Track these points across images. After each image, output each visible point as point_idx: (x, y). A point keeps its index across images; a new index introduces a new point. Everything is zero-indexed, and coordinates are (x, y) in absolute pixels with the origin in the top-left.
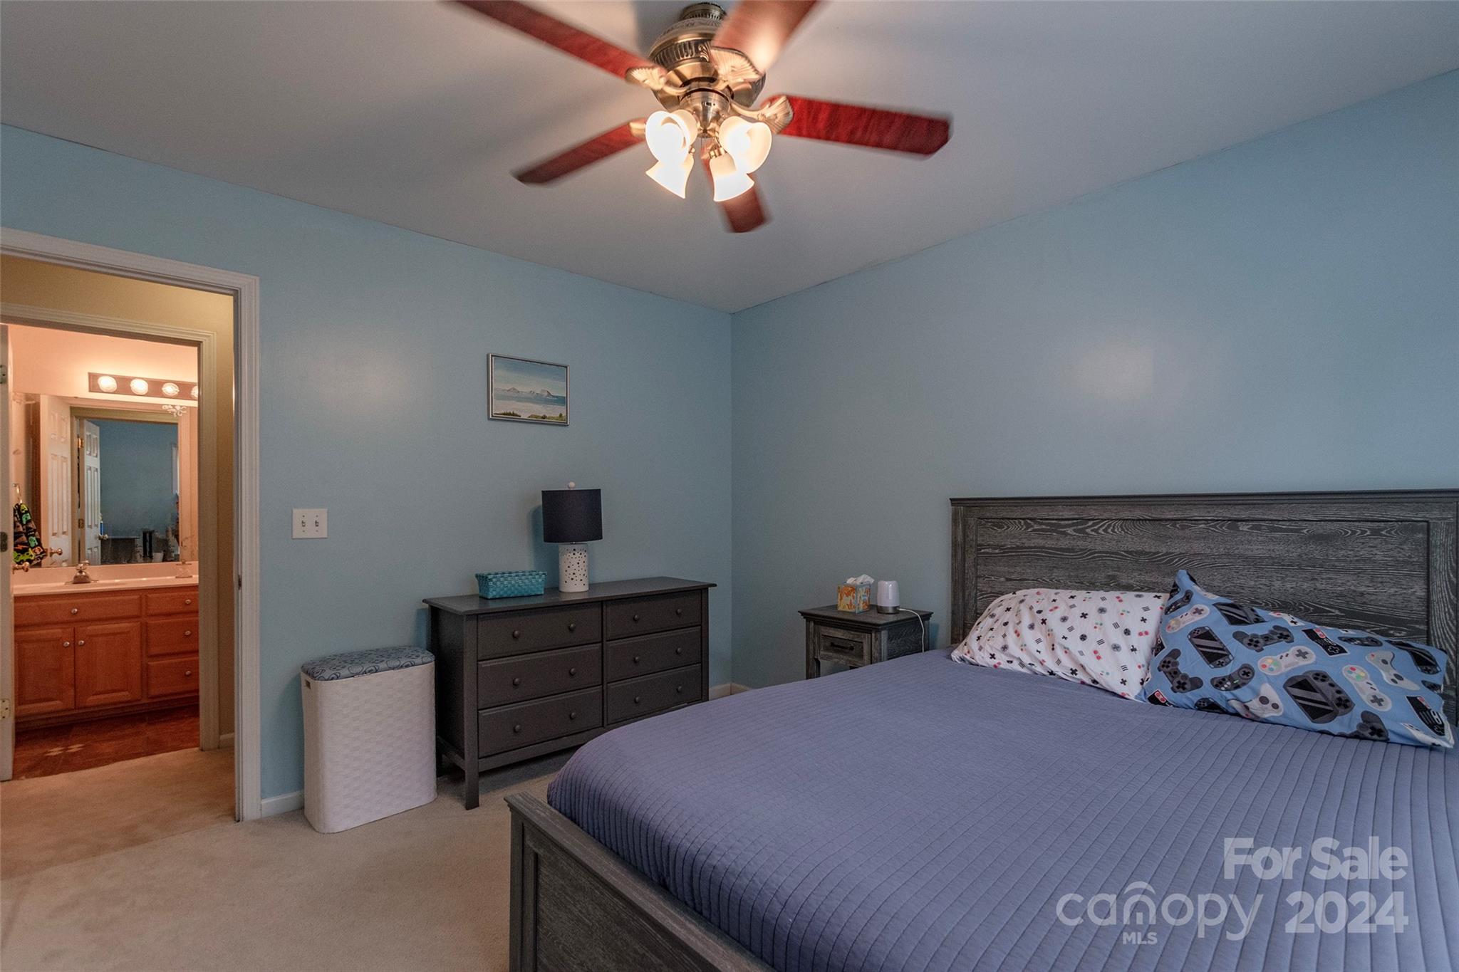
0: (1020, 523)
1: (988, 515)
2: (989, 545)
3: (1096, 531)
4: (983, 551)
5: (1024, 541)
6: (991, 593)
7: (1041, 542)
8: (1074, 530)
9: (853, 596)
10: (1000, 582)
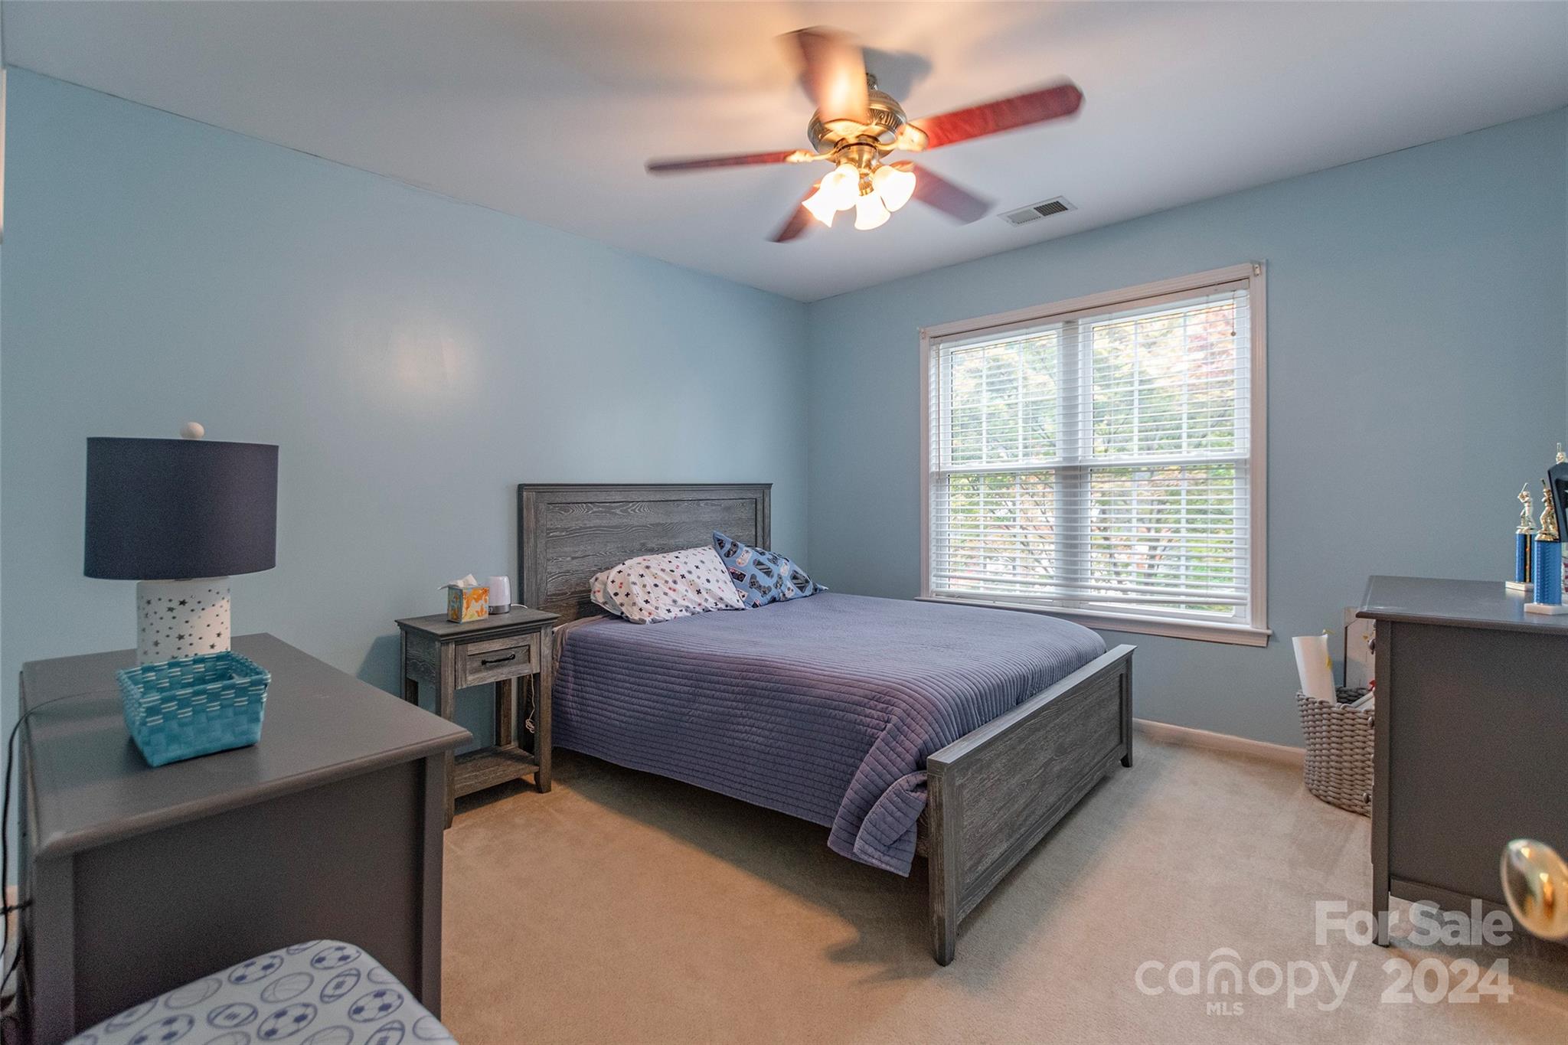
0: (582, 506)
1: (558, 500)
2: (557, 528)
3: (634, 510)
4: (551, 534)
5: (586, 522)
6: (559, 573)
7: (597, 522)
8: (621, 511)
9: (486, 600)
10: (567, 561)
